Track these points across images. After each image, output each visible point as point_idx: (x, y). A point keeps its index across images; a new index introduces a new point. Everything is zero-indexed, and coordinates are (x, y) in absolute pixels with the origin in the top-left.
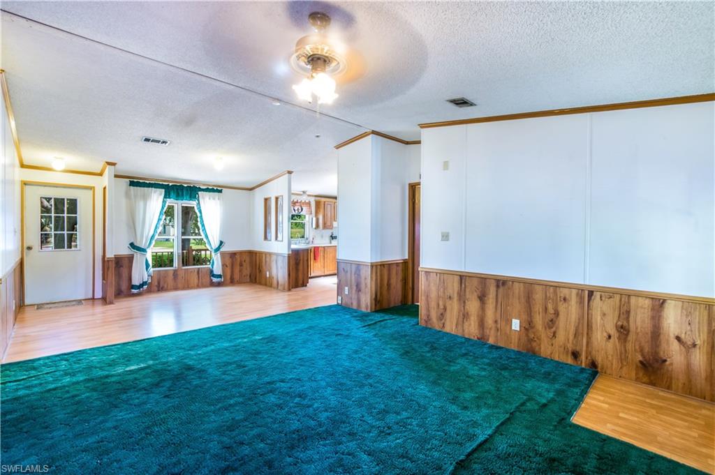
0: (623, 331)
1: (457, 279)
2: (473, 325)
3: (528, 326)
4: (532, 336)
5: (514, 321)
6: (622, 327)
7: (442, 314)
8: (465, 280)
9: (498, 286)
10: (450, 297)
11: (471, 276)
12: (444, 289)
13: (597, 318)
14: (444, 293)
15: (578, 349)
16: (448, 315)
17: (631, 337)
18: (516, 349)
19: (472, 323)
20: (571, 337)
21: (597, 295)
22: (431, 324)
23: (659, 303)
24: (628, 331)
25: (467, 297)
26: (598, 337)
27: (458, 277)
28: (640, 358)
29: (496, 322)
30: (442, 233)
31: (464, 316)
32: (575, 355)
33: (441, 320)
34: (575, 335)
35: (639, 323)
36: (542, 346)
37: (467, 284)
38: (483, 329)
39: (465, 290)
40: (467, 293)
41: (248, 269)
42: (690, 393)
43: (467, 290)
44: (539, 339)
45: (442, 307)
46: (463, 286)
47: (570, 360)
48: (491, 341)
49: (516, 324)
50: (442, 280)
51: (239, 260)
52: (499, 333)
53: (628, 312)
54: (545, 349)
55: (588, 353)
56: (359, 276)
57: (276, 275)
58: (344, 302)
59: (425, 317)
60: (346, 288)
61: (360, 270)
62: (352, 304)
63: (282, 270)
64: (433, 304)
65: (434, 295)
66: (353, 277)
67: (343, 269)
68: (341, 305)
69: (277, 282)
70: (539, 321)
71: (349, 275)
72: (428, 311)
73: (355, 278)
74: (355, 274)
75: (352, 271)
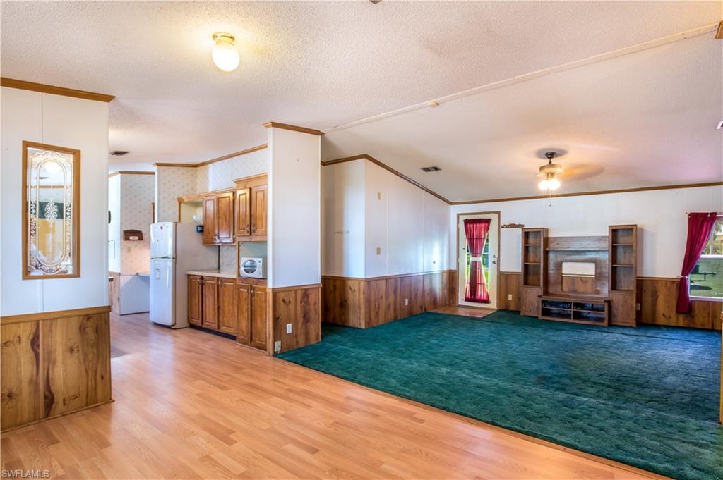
0: (430, 290)
3: (410, 301)
4: (411, 305)
5: (406, 300)
6: (430, 288)
7: (377, 312)
8: (388, 282)
9: (401, 282)
10: (381, 297)
12: (378, 292)
13: (426, 287)
14: (378, 295)
15: (422, 304)
16: (380, 311)
17: (432, 292)
18: (407, 316)
19: (391, 310)
20: (421, 299)
21: (426, 276)
22: (371, 324)
23: (436, 275)
25: (389, 293)
26: (426, 295)
27: (385, 281)
28: (433, 300)
29: (400, 304)
30: (377, 249)
32: (422, 308)
33: (377, 317)
36: (414, 309)
38: (396, 311)
40: (389, 291)
42: (440, 307)
43: (389, 288)
45: (377, 307)
47: (420, 311)
48: (399, 318)
49: (407, 302)
50: (377, 286)
52: (401, 311)
53: (431, 281)
55: (424, 305)
56: (307, 303)
57: (31, 381)
58: (285, 346)
59: (368, 321)
60: (288, 325)
61: (308, 296)
62: (297, 342)
63: (76, 355)
64: (373, 306)
65: (373, 299)
66: (299, 307)
67: (284, 300)
68: (281, 352)
69: (46, 397)
70: (413, 296)
71: (292, 306)
72: (370, 314)
73: (302, 307)
74: (301, 302)
75: (296, 300)
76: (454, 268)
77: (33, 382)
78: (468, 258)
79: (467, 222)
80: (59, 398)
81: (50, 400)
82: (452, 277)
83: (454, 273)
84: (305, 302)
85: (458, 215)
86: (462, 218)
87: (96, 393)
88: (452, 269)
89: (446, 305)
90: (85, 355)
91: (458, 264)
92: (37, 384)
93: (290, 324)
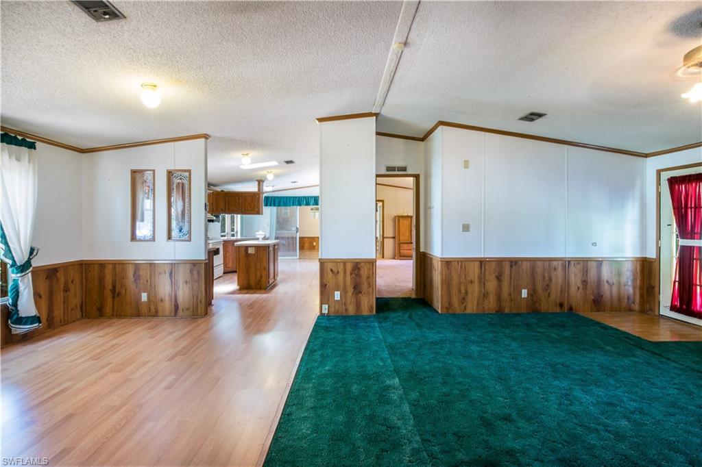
0: (585, 283)
1: (477, 264)
2: (492, 302)
3: (533, 293)
4: (535, 299)
5: (523, 291)
6: (584, 281)
7: (463, 298)
8: (485, 264)
9: (511, 266)
10: (471, 282)
11: (490, 261)
12: (465, 275)
13: (572, 278)
14: (465, 278)
15: (562, 301)
16: (469, 297)
17: (589, 286)
18: (525, 312)
19: (491, 299)
20: (559, 294)
21: (572, 263)
22: (452, 310)
23: (600, 262)
24: (587, 283)
25: (487, 278)
26: (573, 289)
27: (479, 263)
28: (593, 298)
29: (510, 294)
30: (463, 225)
31: (484, 295)
32: (561, 305)
33: (463, 303)
34: (561, 292)
35: (592, 277)
36: (542, 305)
37: (486, 267)
38: (500, 302)
39: (485, 273)
40: (487, 275)
41: (79, 295)
42: (613, 311)
43: (487, 273)
44: (540, 300)
45: (463, 291)
46: (483, 270)
47: (558, 310)
48: (507, 311)
49: (524, 293)
50: (464, 267)
51: (62, 281)
52: (513, 303)
53: (587, 271)
54: (544, 307)
55: (568, 302)
56: (358, 275)
57: (169, 295)
58: (332, 310)
59: (447, 305)
60: (336, 293)
61: (359, 269)
62: (346, 310)
63: (188, 285)
64: (455, 291)
65: (455, 282)
66: (348, 278)
67: (331, 270)
68: (328, 315)
69: (175, 305)
70: (539, 287)
71: (341, 276)
72: (450, 298)
73: (351, 279)
74: (351, 274)
75: (345, 271)
76: (652, 254)
77: (170, 296)
78: (677, 241)
79: (673, 182)
80: (181, 308)
81: (176, 307)
82: (647, 269)
83: (651, 262)
84: (356, 275)
85: (659, 172)
86: (666, 176)
87: (197, 311)
88: (648, 256)
89: (631, 310)
90: (193, 287)
91: (659, 249)
92: (171, 296)
93: (339, 292)
